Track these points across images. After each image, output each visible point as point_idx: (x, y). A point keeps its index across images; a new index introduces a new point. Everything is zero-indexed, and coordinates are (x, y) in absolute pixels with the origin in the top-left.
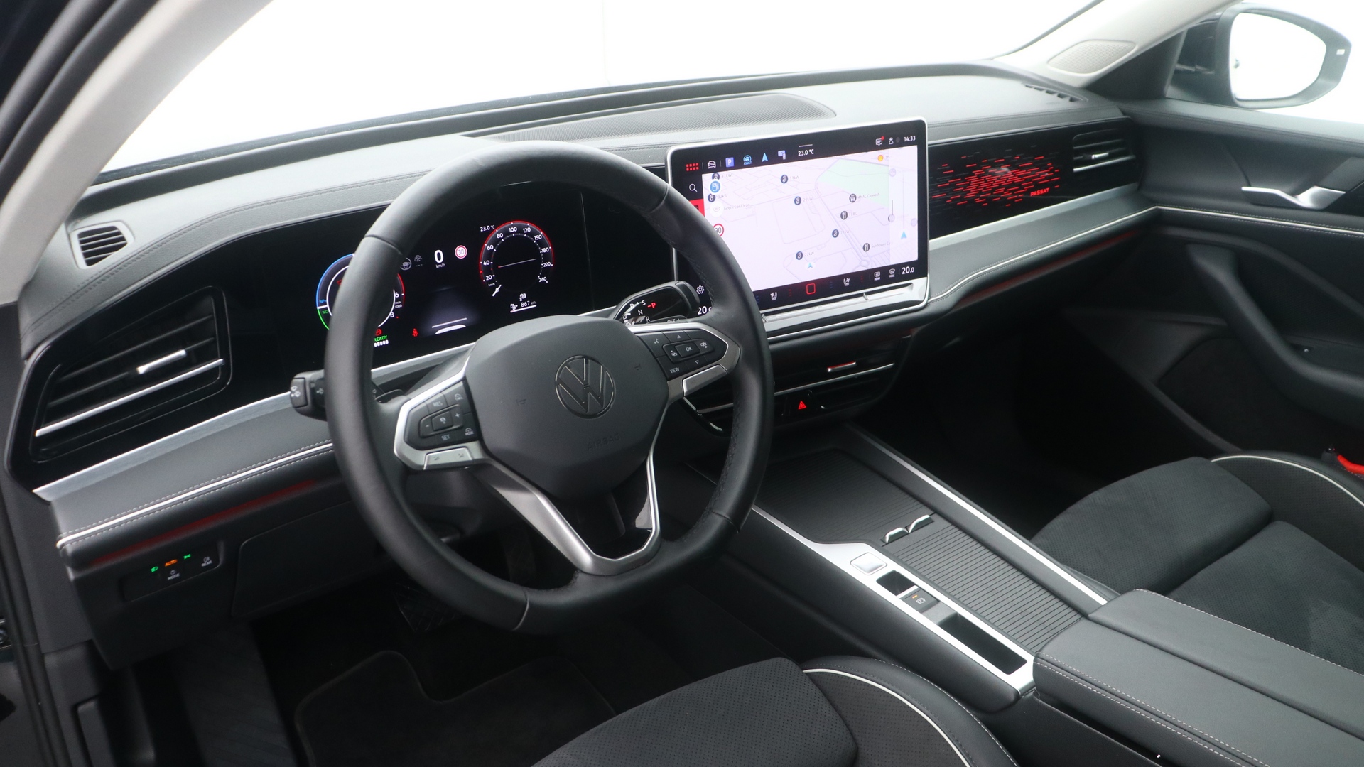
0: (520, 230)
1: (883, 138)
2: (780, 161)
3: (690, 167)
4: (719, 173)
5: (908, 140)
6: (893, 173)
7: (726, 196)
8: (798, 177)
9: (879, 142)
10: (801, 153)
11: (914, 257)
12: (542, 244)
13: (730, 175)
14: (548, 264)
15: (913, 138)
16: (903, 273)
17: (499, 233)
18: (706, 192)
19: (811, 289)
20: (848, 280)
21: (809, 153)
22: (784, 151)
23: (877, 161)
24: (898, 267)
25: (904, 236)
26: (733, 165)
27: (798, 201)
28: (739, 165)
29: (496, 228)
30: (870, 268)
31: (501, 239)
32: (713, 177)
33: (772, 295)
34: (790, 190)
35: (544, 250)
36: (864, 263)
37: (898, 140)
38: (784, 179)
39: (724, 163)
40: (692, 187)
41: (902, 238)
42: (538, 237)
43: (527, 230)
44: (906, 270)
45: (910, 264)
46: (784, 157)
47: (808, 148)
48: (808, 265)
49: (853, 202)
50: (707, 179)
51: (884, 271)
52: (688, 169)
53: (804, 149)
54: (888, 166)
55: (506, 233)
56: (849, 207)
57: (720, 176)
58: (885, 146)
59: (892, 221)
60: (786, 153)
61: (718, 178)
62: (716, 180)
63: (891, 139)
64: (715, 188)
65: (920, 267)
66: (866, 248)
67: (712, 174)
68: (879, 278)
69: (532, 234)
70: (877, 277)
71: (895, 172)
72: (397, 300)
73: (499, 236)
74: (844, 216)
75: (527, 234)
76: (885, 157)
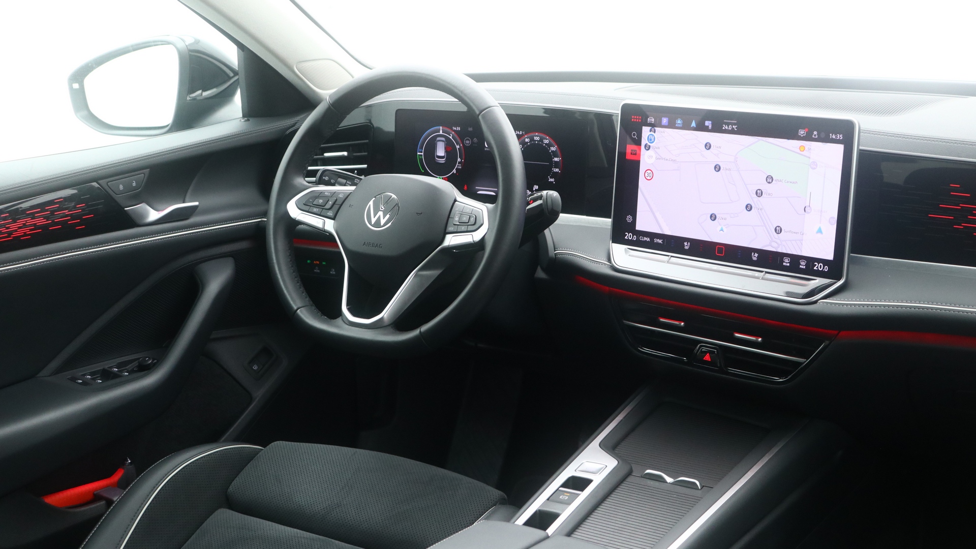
0: (541, 140)
1: (807, 130)
2: (705, 129)
3: (634, 119)
4: (655, 128)
5: (834, 137)
6: (814, 165)
7: (659, 148)
8: (720, 147)
9: (802, 132)
10: (725, 127)
11: (830, 256)
12: (555, 154)
13: (664, 132)
14: (557, 170)
15: (840, 137)
16: (815, 268)
17: (527, 138)
18: (644, 141)
19: (720, 251)
20: (756, 255)
21: (733, 129)
22: (710, 122)
23: (798, 151)
24: (811, 261)
25: (820, 231)
26: (667, 124)
27: (717, 168)
28: (672, 125)
29: (526, 134)
30: (780, 250)
31: (527, 142)
32: (651, 131)
33: (686, 244)
34: (712, 157)
35: (556, 159)
36: (774, 244)
37: (823, 135)
38: (708, 146)
39: (661, 121)
40: (634, 135)
41: (817, 233)
42: (553, 149)
43: (546, 141)
44: (818, 267)
45: (825, 262)
46: (710, 127)
47: (732, 124)
48: (719, 228)
49: (769, 183)
50: (646, 131)
51: (795, 259)
52: (633, 120)
53: (728, 124)
54: (809, 158)
55: (532, 139)
56: (765, 187)
57: (656, 131)
58: (808, 138)
59: (809, 213)
60: (712, 124)
61: (655, 132)
62: (653, 133)
63: (815, 133)
64: (651, 140)
65: (834, 269)
66: (778, 230)
67: (650, 128)
68: (788, 264)
69: (549, 145)
70: (787, 262)
71: (817, 165)
72: (459, 163)
73: (527, 140)
74: (759, 193)
75: (546, 144)
76: (806, 148)
